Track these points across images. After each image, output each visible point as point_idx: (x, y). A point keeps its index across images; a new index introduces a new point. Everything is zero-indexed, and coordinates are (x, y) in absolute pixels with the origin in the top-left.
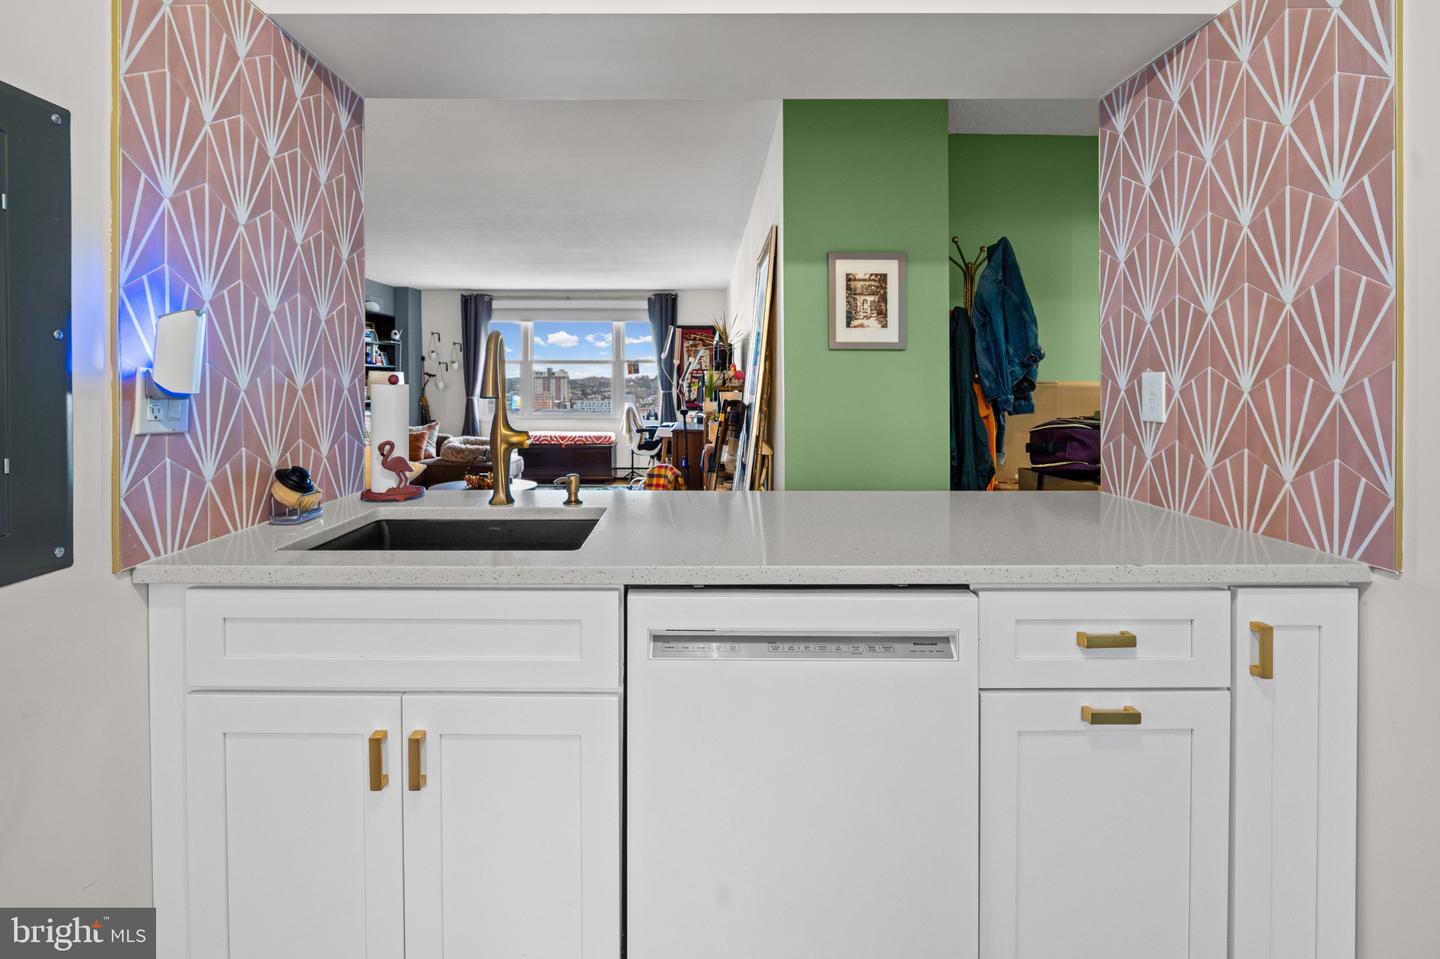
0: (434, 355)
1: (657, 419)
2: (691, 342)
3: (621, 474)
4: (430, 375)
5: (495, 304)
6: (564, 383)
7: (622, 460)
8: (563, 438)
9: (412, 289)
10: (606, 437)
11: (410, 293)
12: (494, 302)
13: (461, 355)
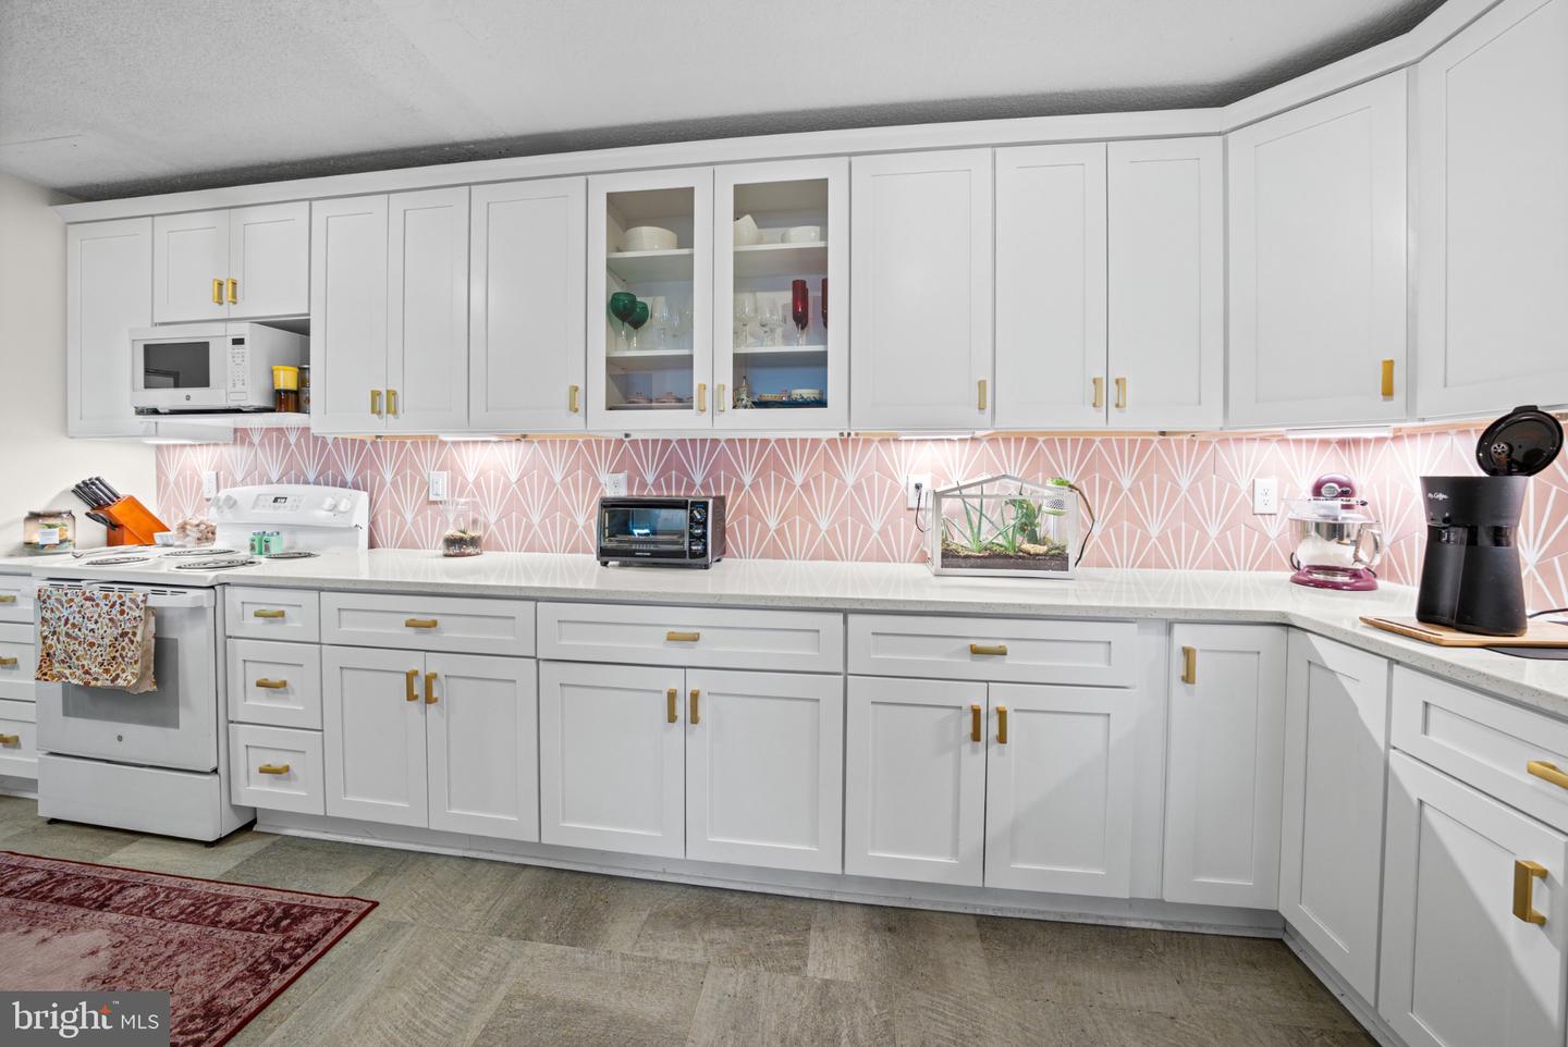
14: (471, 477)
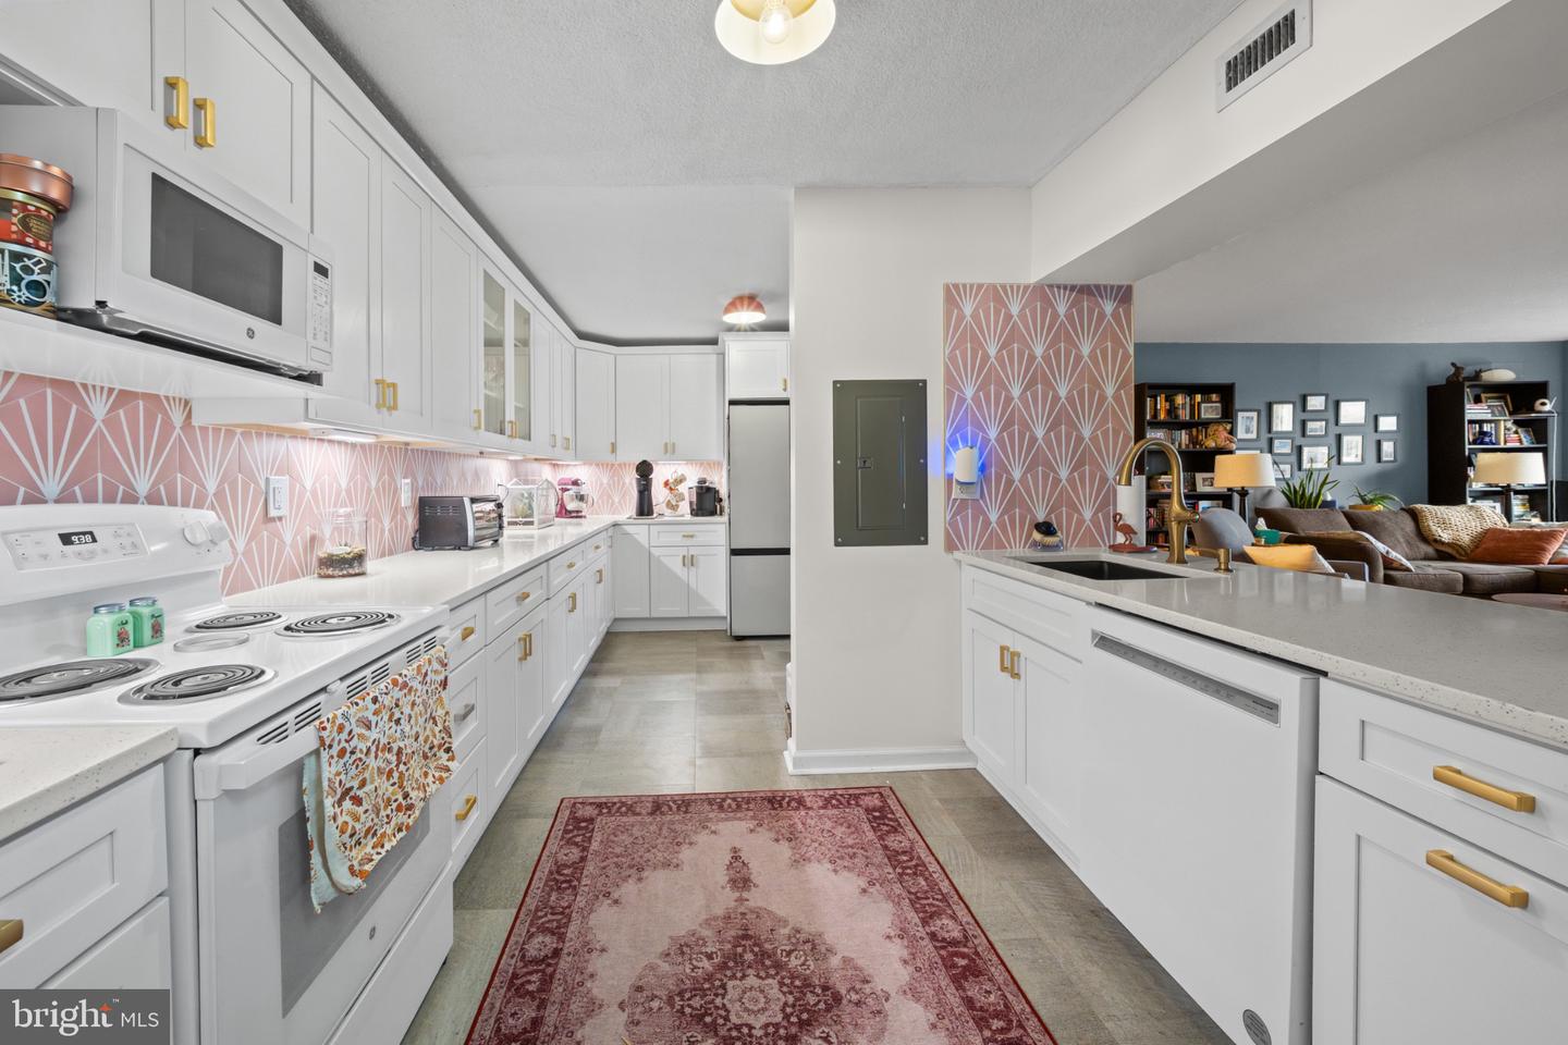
14: (308, 484)
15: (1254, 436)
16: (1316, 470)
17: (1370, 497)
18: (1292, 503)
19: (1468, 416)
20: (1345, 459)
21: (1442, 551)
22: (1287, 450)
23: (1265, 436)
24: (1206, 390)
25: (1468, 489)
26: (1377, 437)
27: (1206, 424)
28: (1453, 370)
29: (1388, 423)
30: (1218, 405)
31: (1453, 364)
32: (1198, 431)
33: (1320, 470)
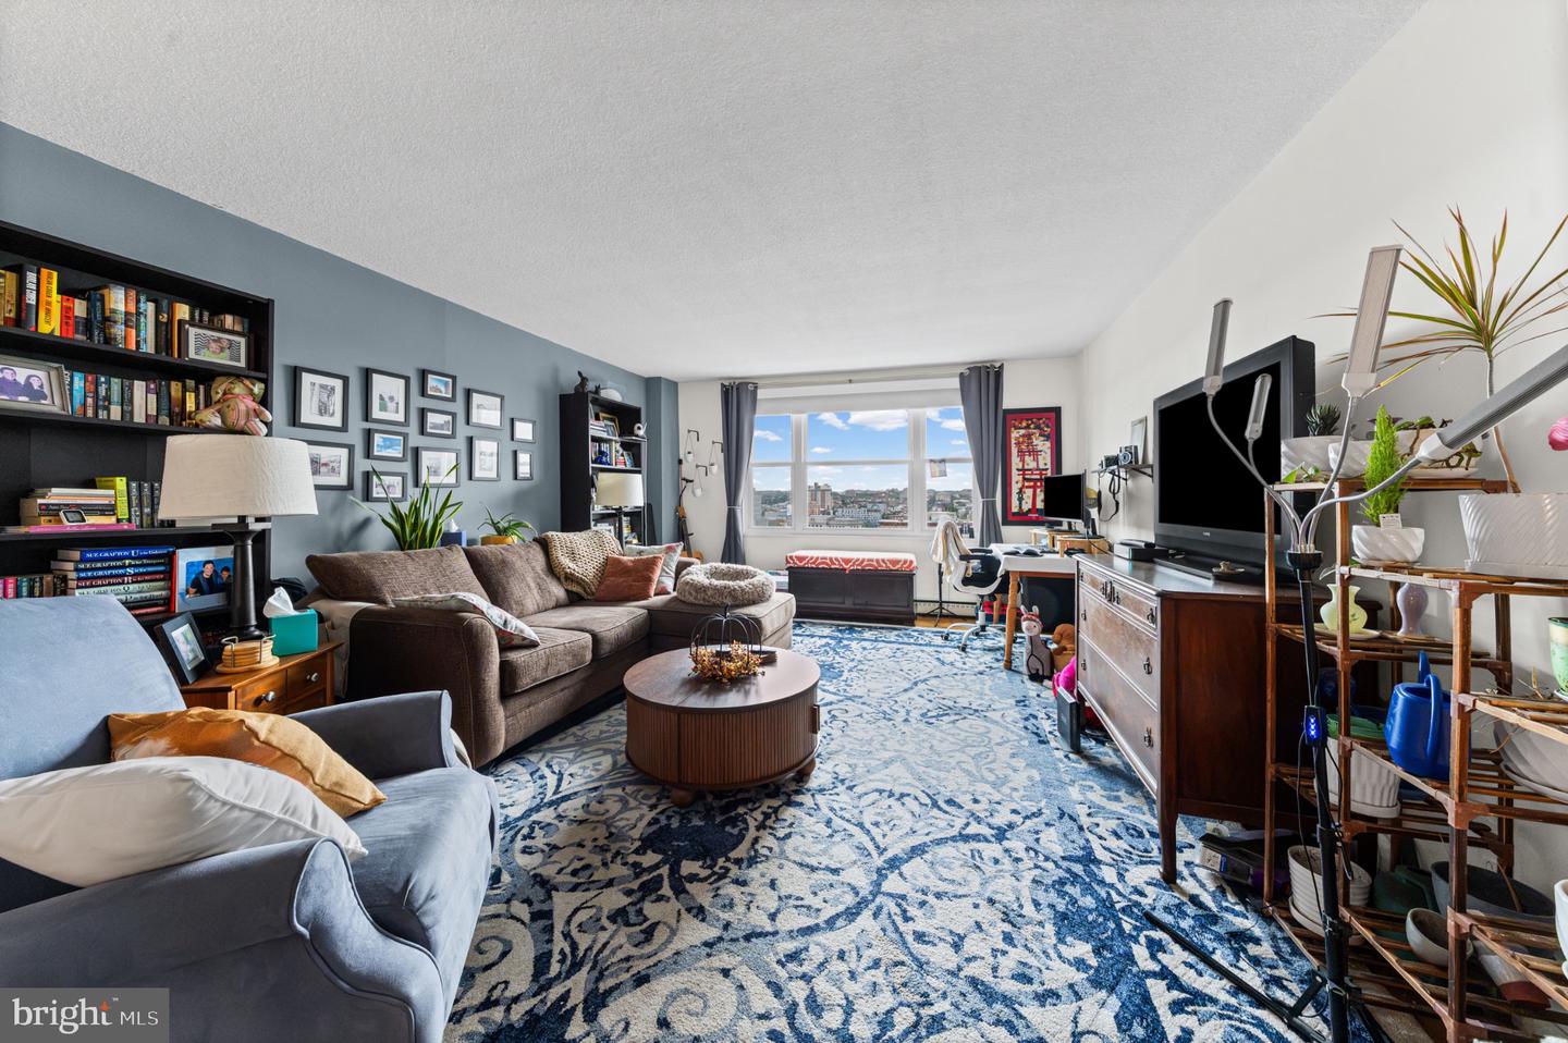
0: (690, 457)
1: (972, 536)
2: (1022, 432)
3: (921, 609)
4: (688, 481)
5: (761, 394)
6: (828, 498)
7: (924, 589)
8: (847, 561)
9: (666, 380)
10: (905, 562)
11: (663, 387)
12: (759, 391)
13: (721, 456)
15: (337, 421)
16: (433, 486)
17: (503, 524)
18: (402, 543)
19: (592, 433)
20: (477, 473)
21: (572, 592)
22: (397, 452)
23: (357, 425)
24: (213, 301)
25: (592, 512)
26: (514, 446)
27: (205, 376)
28: (580, 379)
29: (524, 431)
30: (242, 341)
31: (580, 374)
32: (185, 389)
33: (439, 486)
